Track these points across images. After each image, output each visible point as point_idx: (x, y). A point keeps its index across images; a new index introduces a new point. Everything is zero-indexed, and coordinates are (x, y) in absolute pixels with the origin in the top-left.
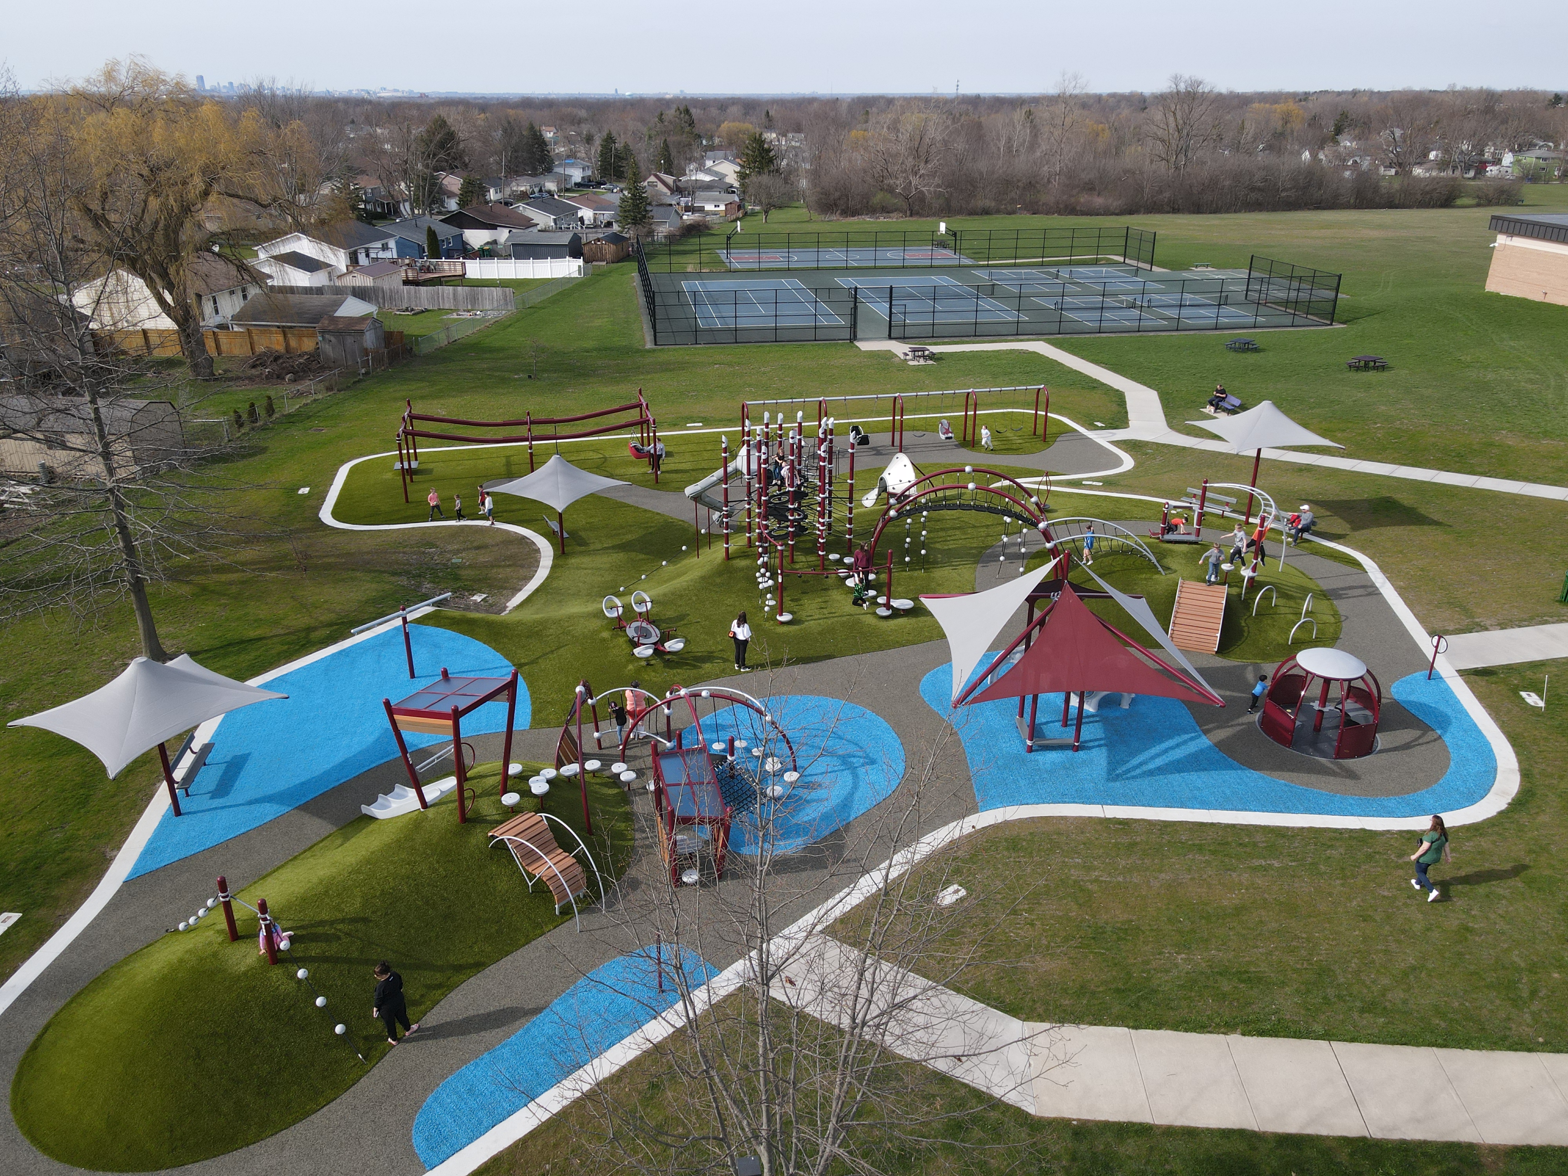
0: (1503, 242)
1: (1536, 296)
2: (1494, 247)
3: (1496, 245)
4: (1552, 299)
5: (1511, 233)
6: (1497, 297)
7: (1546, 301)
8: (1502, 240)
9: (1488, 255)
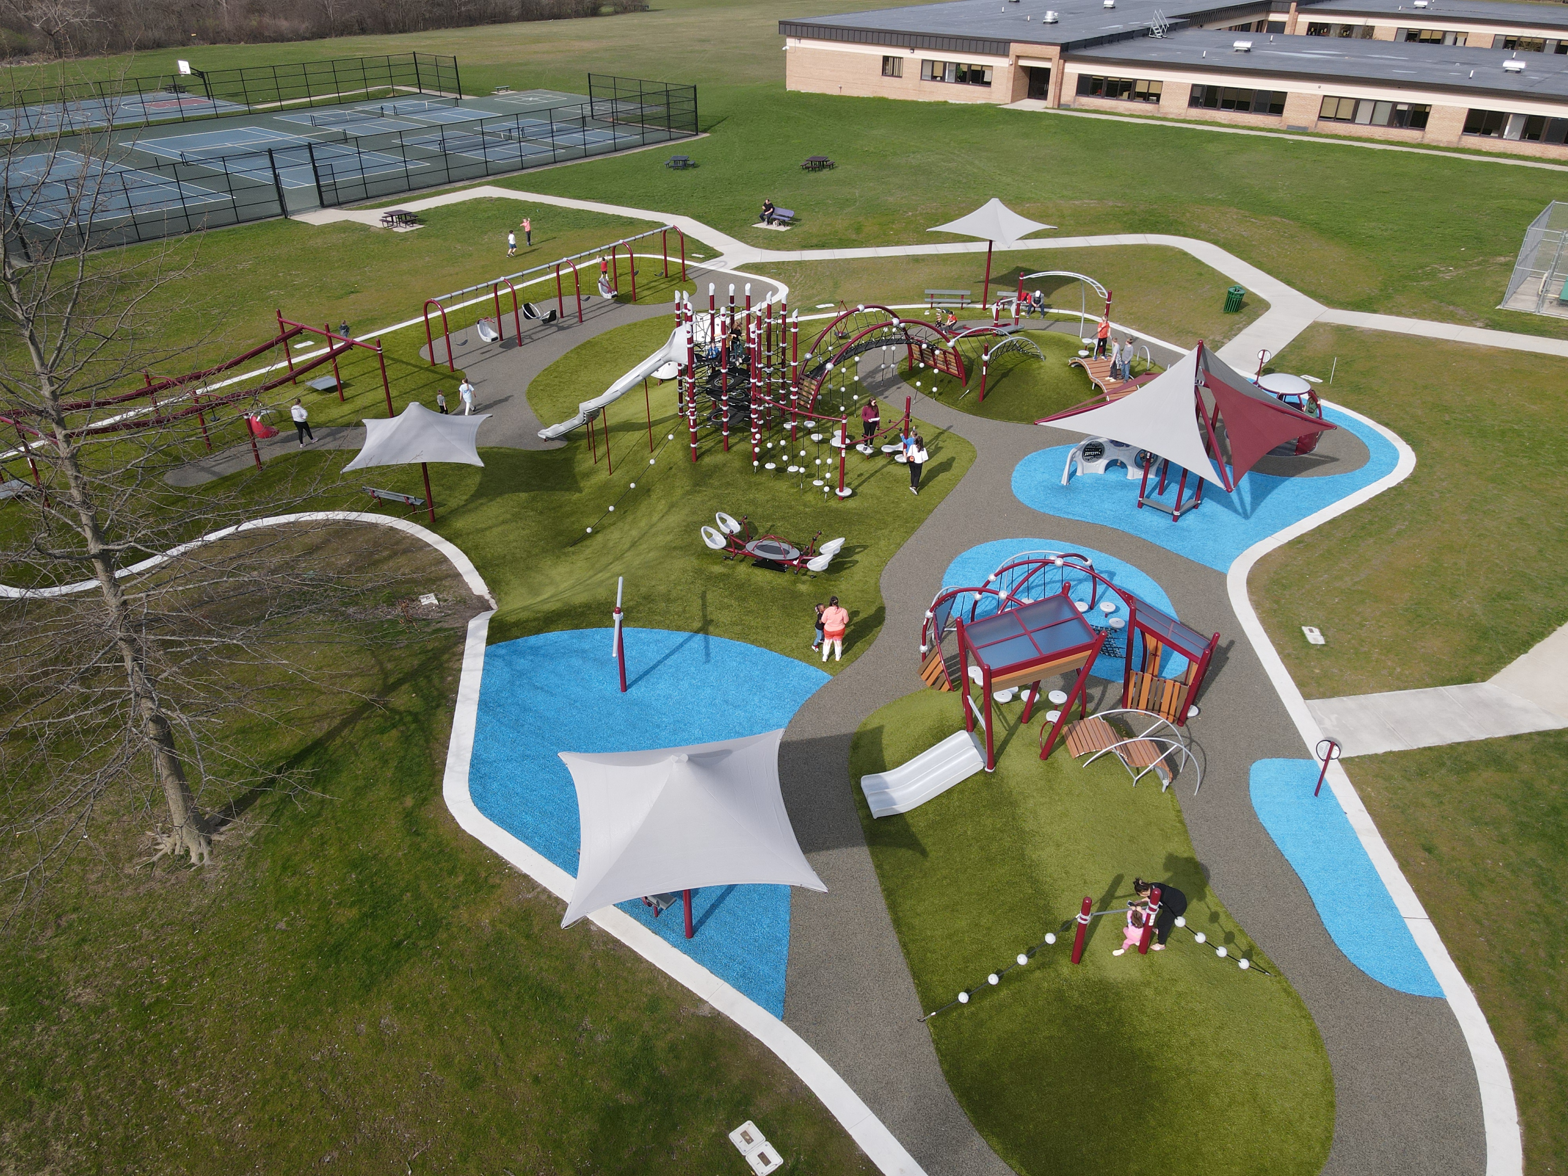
0: (793, 45)
1: (834, 91)
2: (786, 50)
3: (787, 47)
4: (846, 92)
5: (800, 37)
6: (798, 95)
7: (842, 94)
8: (791, 43)
9: (782, 57)
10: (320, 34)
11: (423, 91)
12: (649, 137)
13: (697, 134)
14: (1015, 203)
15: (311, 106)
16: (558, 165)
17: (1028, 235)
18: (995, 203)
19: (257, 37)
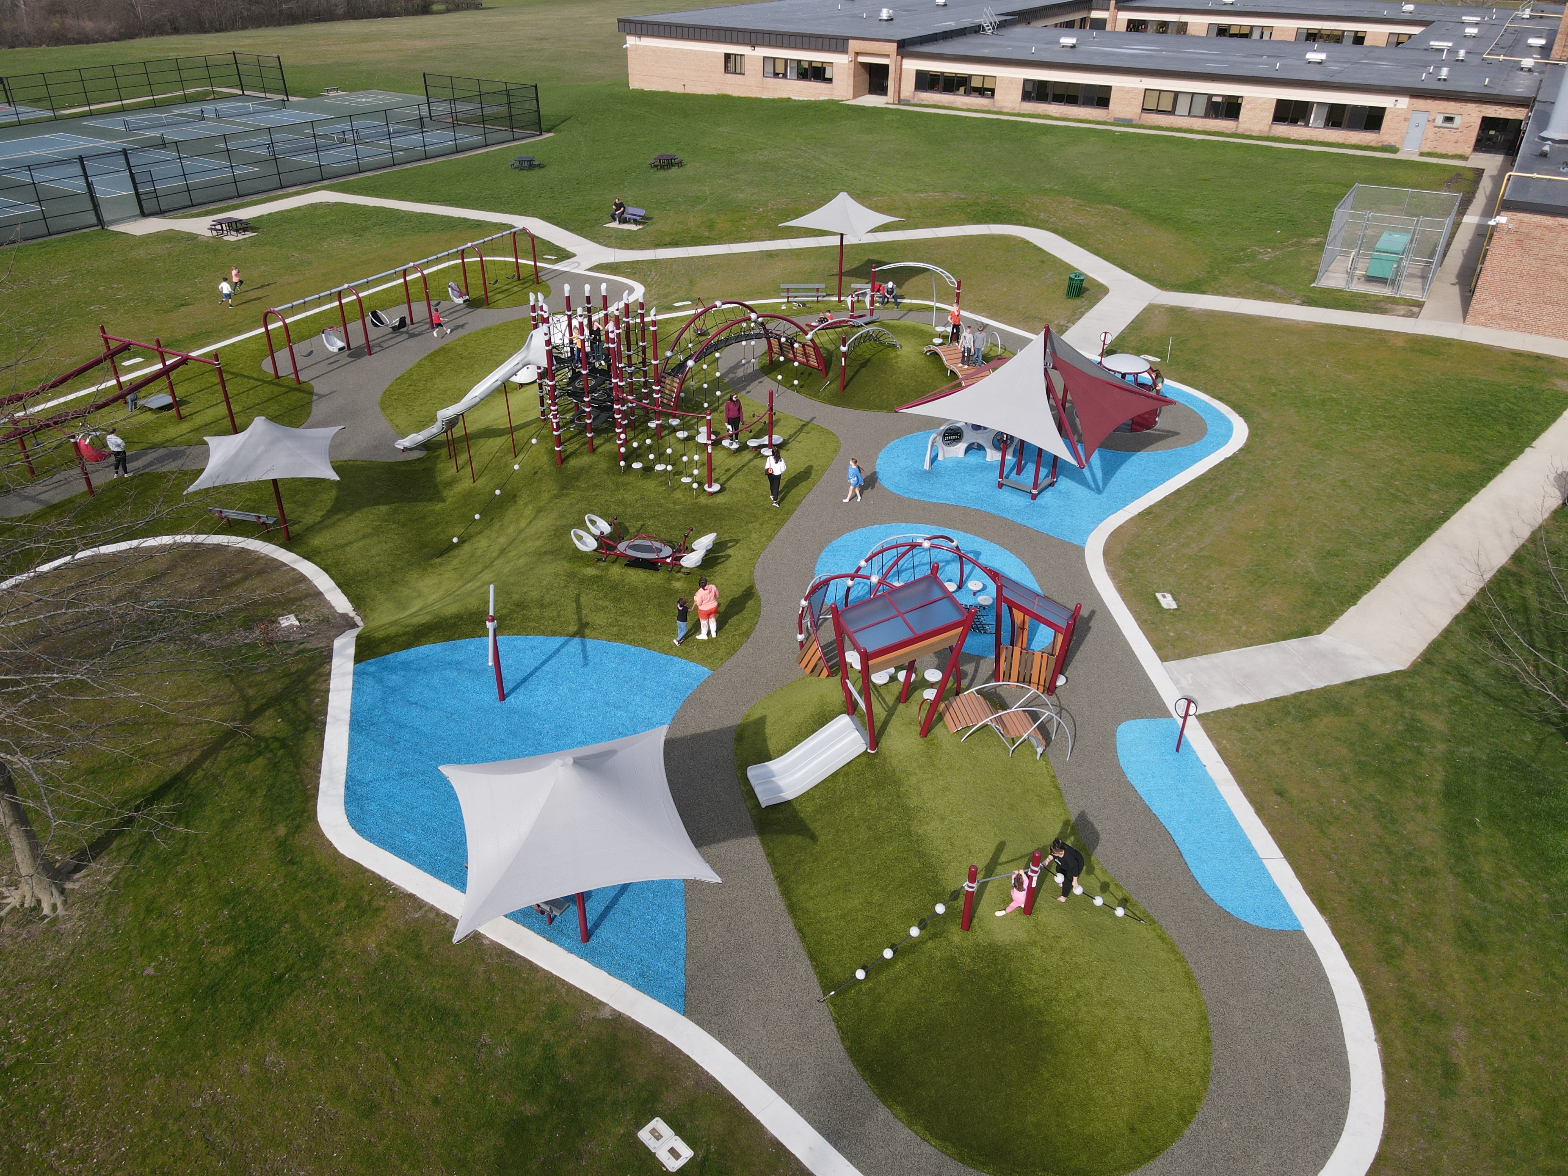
0: (634, 43)
1: (676, 88)
2: (627, 48)
3: (628, 45)
4: (691, 89)
5: (640, 34)
6: (642, 93)
7: (686, 91)
8: (631, 41)
9: (623, 56)
10: (129, 33)
11: (246, 93)
12: (491, 137)
13: (541, 134)
14: (863, 197)
15: (123, 110)
16: (398, 168)
17: (878, 227)
18: (843, 197)
19: (59, 39)
